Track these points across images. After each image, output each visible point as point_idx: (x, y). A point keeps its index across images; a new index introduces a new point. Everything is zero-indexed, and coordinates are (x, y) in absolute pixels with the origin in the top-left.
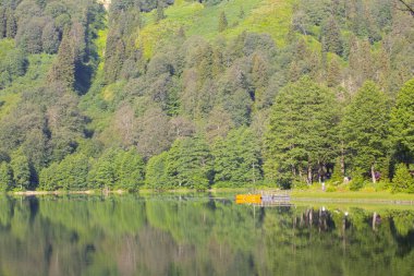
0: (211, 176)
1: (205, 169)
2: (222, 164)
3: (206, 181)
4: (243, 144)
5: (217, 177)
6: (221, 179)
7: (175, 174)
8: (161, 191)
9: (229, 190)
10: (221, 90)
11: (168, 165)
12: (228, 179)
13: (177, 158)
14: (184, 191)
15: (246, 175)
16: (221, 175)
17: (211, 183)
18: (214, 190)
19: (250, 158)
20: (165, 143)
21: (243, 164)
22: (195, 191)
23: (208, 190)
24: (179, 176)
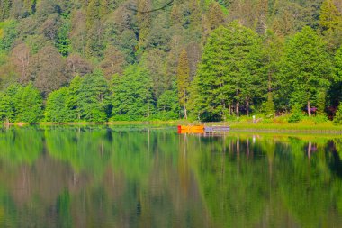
0: (109, 110)
1: (104, 103)
2: (119, 99)
3: (104, 115)
4: (139, 80)
5: (114, 111)
6: (118, 113)
7: (75, 108)
8: (62, 123)
9: (126, 123)
10: (108, 30)
11: (68, 101)
12: (125, 113)
13: (78, 92)
14: (84, 123)
15: (141, 109)
16: (118, 109)
17: (109, 116)
18: (111, 123)
19: (145, 94)
20: (62, 79)
21: (139, 100)
22: (93, 123)
23: (106, 123)
24: (78, 109)
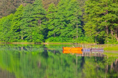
0: (45, 33)
1: (41, 27)
2: (54, 24)
3: (41, 36)
4: (70, 10)
5: (50, 33)
6: (52, 36)
7: (19, 30)
8: (8, 43)
9: (59, 43)
11: (13, 24)
12: (58, 35)
13: (21, 18)
14: (25, 43)
15: (71, 33)
16: (53, 32)
17: (46, 38)
18: (47, 43)
19: (75, 20)
20: (12, 7)
21: (70, 25)
22: (33, 43)
23: (43, 43)
24: (21, 32)
